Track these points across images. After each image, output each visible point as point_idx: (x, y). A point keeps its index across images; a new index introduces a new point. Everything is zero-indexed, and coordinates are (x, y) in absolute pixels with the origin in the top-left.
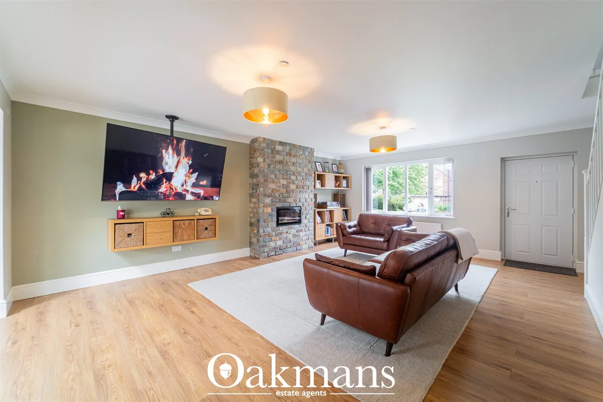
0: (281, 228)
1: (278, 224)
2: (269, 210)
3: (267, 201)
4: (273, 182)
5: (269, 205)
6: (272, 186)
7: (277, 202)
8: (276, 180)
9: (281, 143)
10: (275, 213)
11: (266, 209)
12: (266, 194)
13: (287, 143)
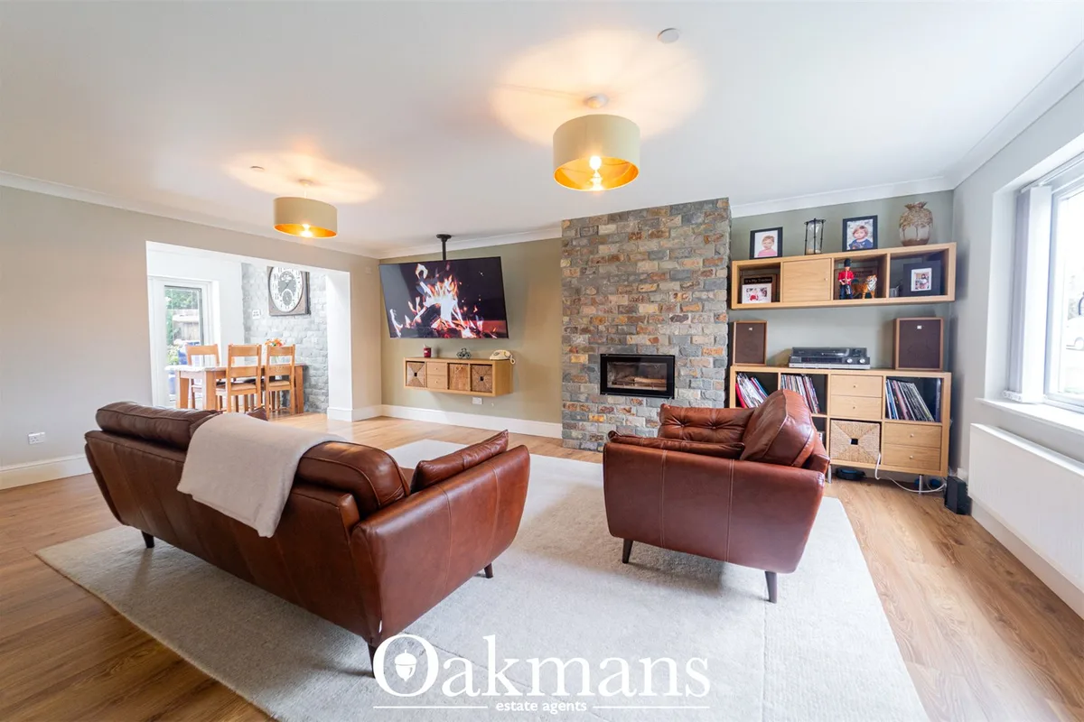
0: (611, 399)
1: (605, 389)
2: (584, 358)
3: (579, 341)
4: (594, 303)
5: (585, 350)
6: (589, 311)
7: (603, 343)
8: (599, 298)
9: (613, 218)
10: (597, 367)
11: (577, 357)
12: (576, 328)
13: (628, 213)
